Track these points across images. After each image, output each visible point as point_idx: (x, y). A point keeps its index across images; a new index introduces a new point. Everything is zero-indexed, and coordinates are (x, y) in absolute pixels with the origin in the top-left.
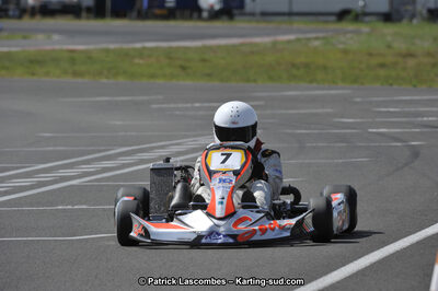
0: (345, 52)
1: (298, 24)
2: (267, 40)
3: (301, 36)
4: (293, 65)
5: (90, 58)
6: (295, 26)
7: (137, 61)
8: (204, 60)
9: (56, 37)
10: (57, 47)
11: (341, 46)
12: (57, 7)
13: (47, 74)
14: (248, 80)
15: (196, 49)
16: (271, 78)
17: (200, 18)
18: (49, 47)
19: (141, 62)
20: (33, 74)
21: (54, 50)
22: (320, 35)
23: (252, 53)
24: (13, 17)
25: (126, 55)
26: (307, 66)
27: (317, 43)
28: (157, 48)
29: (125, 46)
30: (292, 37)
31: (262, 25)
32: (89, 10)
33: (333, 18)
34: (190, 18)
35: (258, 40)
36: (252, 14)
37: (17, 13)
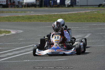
0: (103, 14)
1: (90, 8)
2: (83, 12)
3: (92, 11)
4: (91, 18)
5: (42, 17)
6: (89, 8)
7: (54, 17)
8: (69, 17)
9: (32, 12)
10: (34, 14)
11: (102, 13)
12: (31, 5)
13: (34, 21)
14: (82, 21)
15: (67, 14)
16: (88, 21)
17: (65, 7)
18: (32, 15)
19: (55, 18)
20: (31, 21)
21: (33, 15)
22: (96, 10)
23: (81, 15)
24: (20, 7)
25: (51, 16)
26: (94, 18)
27: (96, 12)
28: (58, 14)
29: (50, 14)
30: (89, 11)
31: (81, 8)
32: (38, 5)
33: (97, 6)
34: (63, 7)
35: (81, 12)
36: (78, 6)
37: (21, 6)
